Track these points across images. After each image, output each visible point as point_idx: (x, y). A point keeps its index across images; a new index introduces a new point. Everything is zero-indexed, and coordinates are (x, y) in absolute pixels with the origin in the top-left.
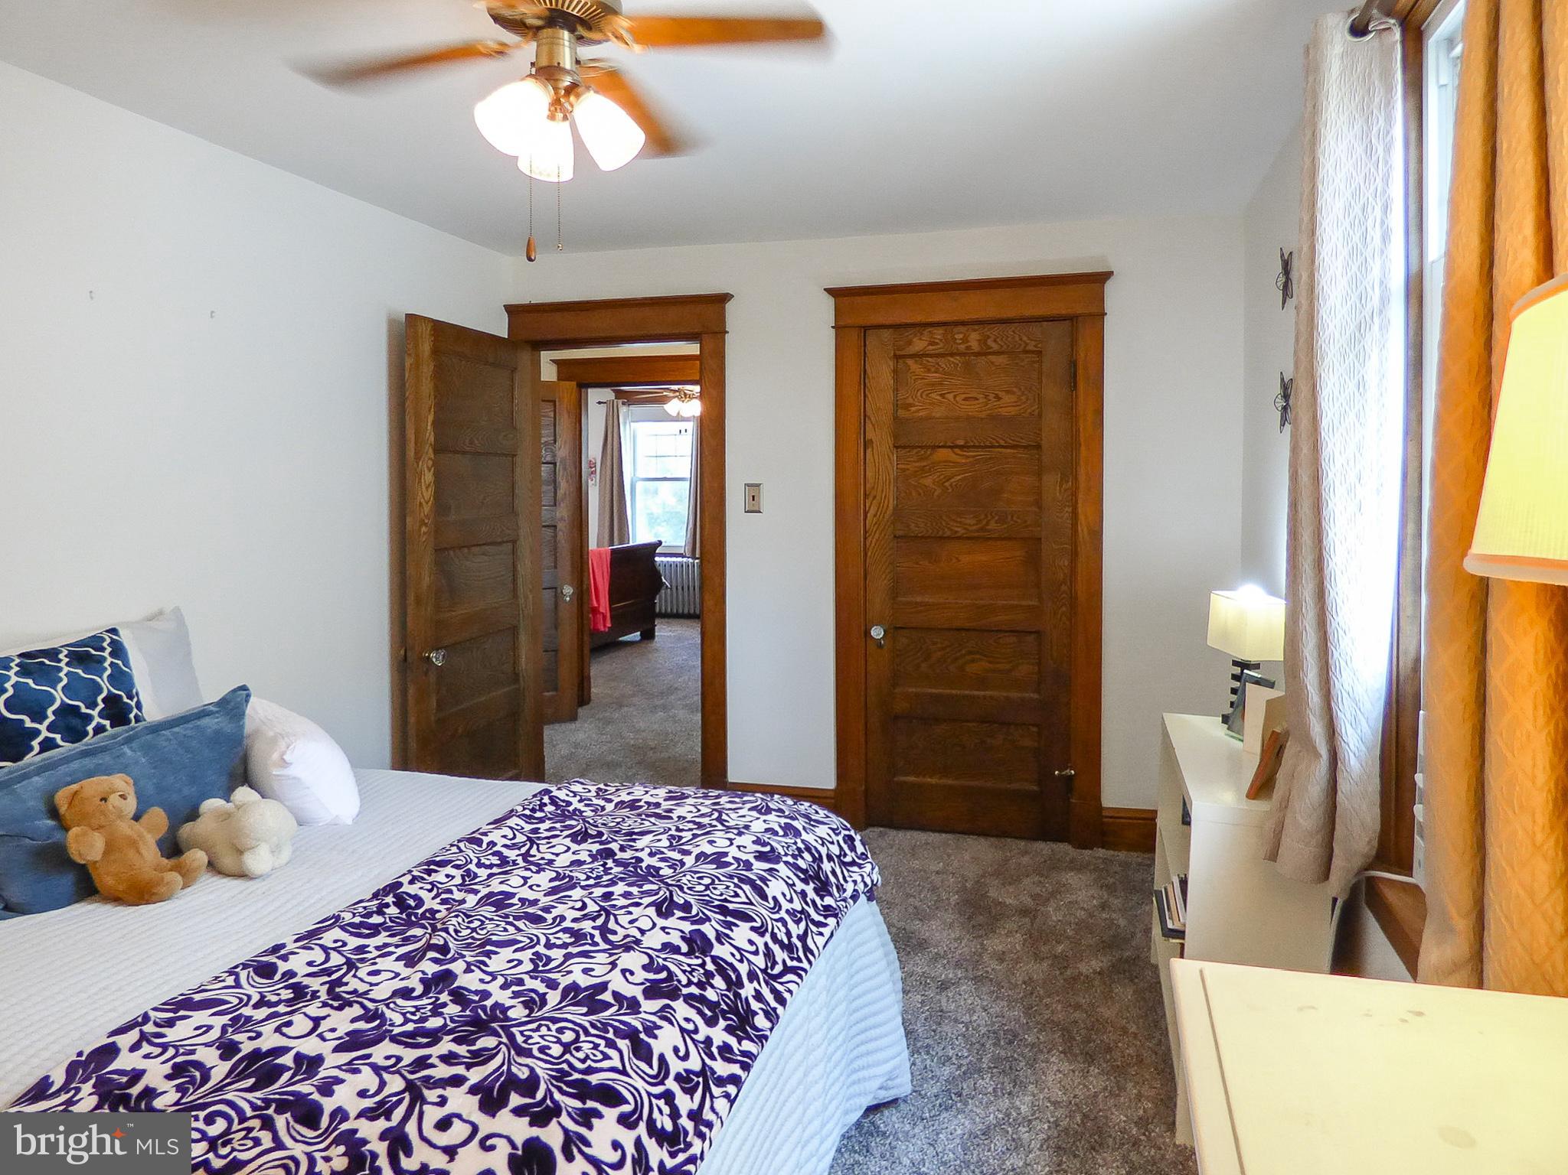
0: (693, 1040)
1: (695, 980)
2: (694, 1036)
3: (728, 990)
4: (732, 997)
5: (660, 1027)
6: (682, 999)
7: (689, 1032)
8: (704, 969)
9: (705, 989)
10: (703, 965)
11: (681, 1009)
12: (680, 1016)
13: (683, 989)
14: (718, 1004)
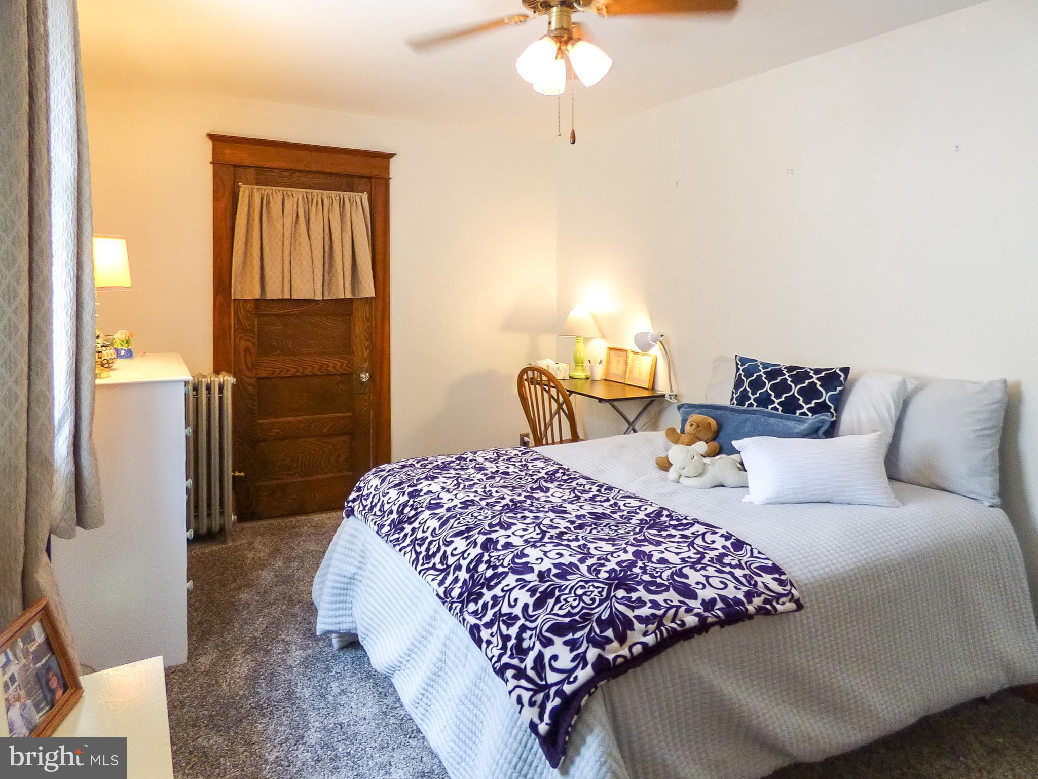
0: (459, 559)
1: (492, 560)
2: (461, 558)
3: (485, 579)
4: (481, 582)
5: (466, 541)
6: (482, 552)
7: (463, 555)
8: (500, 566)
9: (486, 563)
10: (502, 565)
11: (475, 552)
12: (471, 550)
13: (488, 554)
14: (477, 572)
